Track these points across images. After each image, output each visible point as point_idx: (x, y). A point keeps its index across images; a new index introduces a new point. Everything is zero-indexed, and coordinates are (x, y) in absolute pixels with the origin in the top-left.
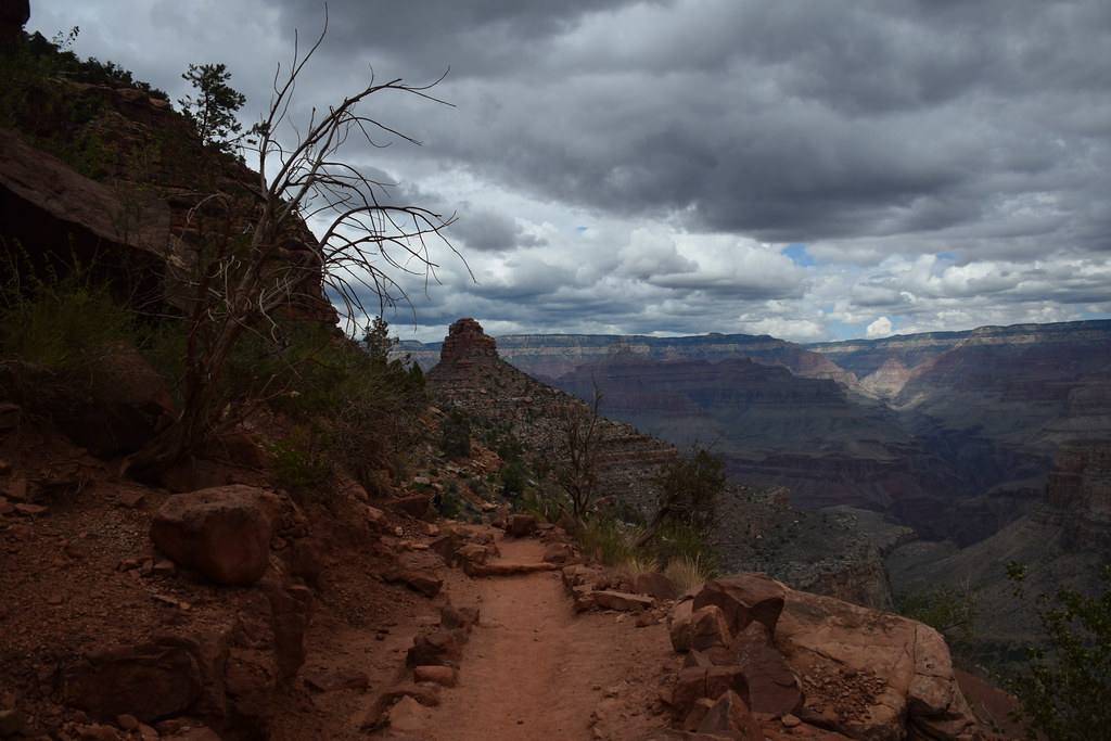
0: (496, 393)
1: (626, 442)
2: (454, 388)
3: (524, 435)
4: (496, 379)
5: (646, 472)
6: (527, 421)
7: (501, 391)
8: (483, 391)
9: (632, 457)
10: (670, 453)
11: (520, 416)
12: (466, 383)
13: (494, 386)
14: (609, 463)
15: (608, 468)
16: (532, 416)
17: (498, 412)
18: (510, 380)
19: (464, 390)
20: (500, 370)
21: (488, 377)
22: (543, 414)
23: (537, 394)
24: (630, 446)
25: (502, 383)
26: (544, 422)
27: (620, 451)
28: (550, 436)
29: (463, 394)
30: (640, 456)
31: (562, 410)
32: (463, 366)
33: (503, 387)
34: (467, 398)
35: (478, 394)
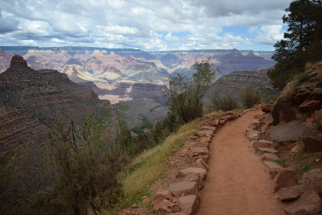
0: (20, 79)
1: (56, 93)
2: (8, 77)
3: (26, 91)
4: (21, 75)
5: (60, 101)
6: (28, 87)
7: (23, 78)
8: (16, 78)
9: (57, 97)
10: (68, 96)
11: (26, 86)
12: (12, 76)
14: (50, 99)
15: (50, 100)
16: (30, 86)
17: (20, 85)
18: (26, 74)
19: (11, 78)
20: (24, 72)
21: (19, 74)
22: (33, 85)
23: (33, 79)
24: (57, 94)
25: (23, 75)
26: (33, 87)
27: (54, 95)
28: (34, 91)
29: (11, 79)
30: (59, 97)
31: (39, 84)
33: (23, 77)
34: (11, 80)
35: (15, 79)
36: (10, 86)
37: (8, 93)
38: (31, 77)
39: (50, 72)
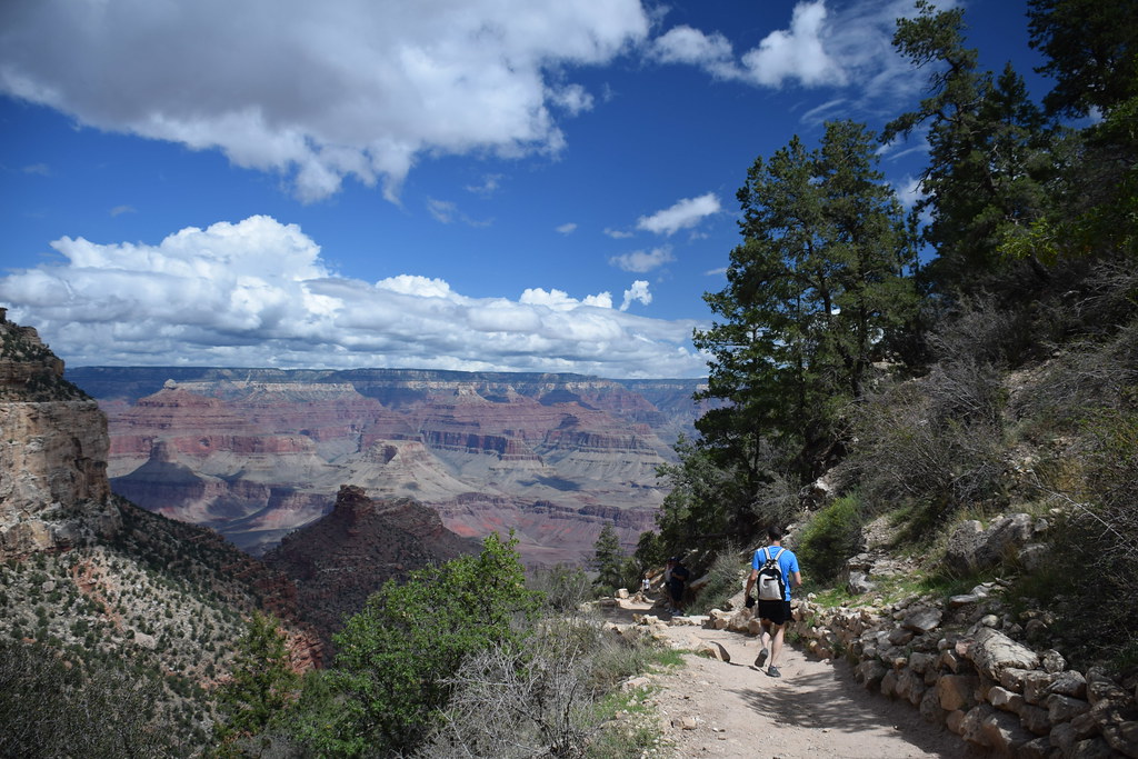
0: (377, 559)
7: (380, 558)
8: (367, 558)
12: (355, 550)
13: (376, 555)
19: (354, 557)
23: (405, 559)
25: (381, 550)
29: (353, 560)
32: (351, 535)
33: (381, 554)
34: (356, 564)
35: (364, 560)
36: (356, 582)
37: (354, 601)
38: (399, 554)
39: (399, 508)
